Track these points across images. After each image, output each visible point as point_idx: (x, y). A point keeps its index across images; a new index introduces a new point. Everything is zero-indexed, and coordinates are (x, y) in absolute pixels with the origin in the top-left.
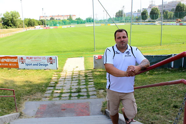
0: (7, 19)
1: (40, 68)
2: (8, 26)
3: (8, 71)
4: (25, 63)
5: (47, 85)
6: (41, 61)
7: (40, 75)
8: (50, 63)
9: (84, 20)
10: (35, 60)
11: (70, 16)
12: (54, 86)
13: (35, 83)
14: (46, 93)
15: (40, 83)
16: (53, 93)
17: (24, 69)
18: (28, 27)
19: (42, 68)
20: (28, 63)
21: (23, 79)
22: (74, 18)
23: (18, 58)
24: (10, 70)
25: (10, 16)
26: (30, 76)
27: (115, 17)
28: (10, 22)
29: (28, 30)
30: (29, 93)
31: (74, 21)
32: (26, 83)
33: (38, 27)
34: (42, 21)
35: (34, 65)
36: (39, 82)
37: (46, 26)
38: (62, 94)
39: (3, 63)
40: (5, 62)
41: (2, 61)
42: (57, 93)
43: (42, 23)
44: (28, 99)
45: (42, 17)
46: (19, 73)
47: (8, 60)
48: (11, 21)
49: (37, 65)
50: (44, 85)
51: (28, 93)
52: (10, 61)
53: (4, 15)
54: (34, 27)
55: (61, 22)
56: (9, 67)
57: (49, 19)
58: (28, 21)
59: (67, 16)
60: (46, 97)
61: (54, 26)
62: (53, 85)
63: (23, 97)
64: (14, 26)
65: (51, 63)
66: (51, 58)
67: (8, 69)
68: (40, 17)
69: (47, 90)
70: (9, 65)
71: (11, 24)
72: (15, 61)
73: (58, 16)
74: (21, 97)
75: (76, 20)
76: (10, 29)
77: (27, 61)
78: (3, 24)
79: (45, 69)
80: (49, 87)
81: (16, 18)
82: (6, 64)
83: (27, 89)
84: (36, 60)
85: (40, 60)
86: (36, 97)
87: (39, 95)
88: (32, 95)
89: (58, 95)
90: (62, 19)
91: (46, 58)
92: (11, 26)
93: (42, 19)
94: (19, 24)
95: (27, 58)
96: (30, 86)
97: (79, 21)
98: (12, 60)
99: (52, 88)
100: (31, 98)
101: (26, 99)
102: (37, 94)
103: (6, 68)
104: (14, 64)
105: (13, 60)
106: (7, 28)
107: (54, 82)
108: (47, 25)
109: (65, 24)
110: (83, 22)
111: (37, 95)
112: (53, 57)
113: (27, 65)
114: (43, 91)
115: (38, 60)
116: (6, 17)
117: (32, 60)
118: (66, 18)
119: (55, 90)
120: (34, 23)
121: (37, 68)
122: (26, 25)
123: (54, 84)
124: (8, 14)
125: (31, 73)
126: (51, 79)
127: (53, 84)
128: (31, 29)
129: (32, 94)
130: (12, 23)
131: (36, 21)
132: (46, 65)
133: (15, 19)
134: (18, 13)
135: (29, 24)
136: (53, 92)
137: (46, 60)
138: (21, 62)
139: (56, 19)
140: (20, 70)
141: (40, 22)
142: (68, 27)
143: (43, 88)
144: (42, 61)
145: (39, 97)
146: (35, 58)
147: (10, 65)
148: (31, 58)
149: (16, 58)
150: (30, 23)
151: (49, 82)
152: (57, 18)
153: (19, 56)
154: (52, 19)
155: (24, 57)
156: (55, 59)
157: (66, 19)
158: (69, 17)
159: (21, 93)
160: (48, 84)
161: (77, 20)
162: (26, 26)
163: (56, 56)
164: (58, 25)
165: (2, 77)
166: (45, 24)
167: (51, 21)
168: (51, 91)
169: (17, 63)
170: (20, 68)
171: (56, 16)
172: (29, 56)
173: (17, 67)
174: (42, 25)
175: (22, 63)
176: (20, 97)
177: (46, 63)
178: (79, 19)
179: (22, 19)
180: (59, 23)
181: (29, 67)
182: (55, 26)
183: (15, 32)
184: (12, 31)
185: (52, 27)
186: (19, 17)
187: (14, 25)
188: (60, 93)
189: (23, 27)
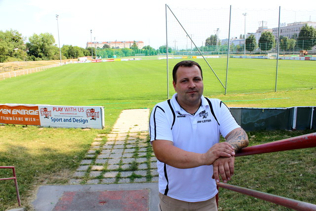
0: (35, 45)
1: (76, 126)
2: (36, 56)
3: (22, 130)
4: (50, 117)
5: (81, 156)
6: (76, 114)
7: (73, 138)
8: (91, 118)
9: (156, 49)
10: (67, 112)
11: (134, 42)
12: (94, 159)
13: (62, 152)
14: (78, 171)
15: (71, 152)
16: (89, 170)
17: (49, 127)
18: (68, 58)
19: (78, 126)
20: (56, 118)
21: (43, 144)
22: (140, 47)
23: (39, 108)
24: (25, 128)
25: (39, 41)
26: (56, 138)
27: (204, 45)
28: (39, 50)
29: (67, 63)
30: (50, 169)
31: (140, 50)
32: (46, 153)
33: (83, 59)
34: (89, 49)
35: (65, 120)
36: (70, 150)
37: (97, 58)
38: (104, 173)
39: (15, 116)
40: (19, 115)
41: (13, 113)
42: (96, 170)
43: (90, 52)
44: (47, 181)
45: (91, 43)
46: (40, 134)
47: (23, 112)
48: (42, 49)
49: (70, 120)
50: (76, 156)
51: (47, 169)
52: (27, 113)
53: (30, 39)
54: (77, 59)
55: (121, 52)
56: (25, 124)
57: (101, 46)
58: (68, 49)
59: (130, 42)
60: (77, 178)
61: (108, 57)
62: (92, 156)
63: (38, 178)
64: (46, 58)
65: (93, 119)
66: (92, 110)
67: (23, 127)
68: (88, 44)
69: (81, 165)
70: (24, 119)
71: (42, 54)
72: (34, 113)
73: (116, 42)
74: (35, 177)
75: (144, 49)
76: (39, 62)
77: (55, 114)
78: (28, 53)
79: (83, 129)
80: (85, 159)
81: (48, 44)
82: (19, 119)
83: (48, 162)
84: (69, 112)
85: (75, 112)
86: (59, 178)
87: (65, 174)
88: (53, 174)
89: (97, 174)
90: (121, 47)
91: (85, 110)
92: (40, 57)
93: (90, 46)
94: (53, 54)
95: (54, 109)
96: (53, 157)
97: (148, 51)
98: (29, 112)
99: (89, 162)
100: (50, 179)
101: (42, 181)
102: (63, 172)
103: (20, 125)
104: (33, 119)
105: (31, 112)
106: (34, 60)
107: (94, 152)
108: (98, 56)
109: (126, 56)
110: (154, 52)
111: (62, 174)
112: (97, 108)
113: (54, 120)
114: (74, 167)
115: (71, 112)
116: (33, 42)
117: (61, 112)
118: (128, 46)
119: (94, 164)
120: (77, 52)
121: (69, 126)
122: (65, 55)
123: (94, 154)
124: (37, 37)
125: (60, 134)
126: (91, 145)
127: (92, 154)
128: (73, 61)
129: (54, 172)
130: (43, 53)
131: (81, 49)
132: (85, 121)
133: (47, 46)
134: (51, 37)
135: (69, 54)
136: (90, 168)
137: (85, 112)
138: (45, 116)
139: (113, 48)
140: (42, 129)
141: (87, 51)
142: (131, 59)
143: (74, 161)
144: (79, 114)
145: (64, 178)
146: (66, 109)
147: (26, 119)
148: (60, 109)
149: (36, 108)
150: (71, 53)
151: (86, 151)
152: (114, 46)
153: (41, 106)
154: (106, 46)
155: (49, 106)
156: (99, 112)
157: (129, 47)
158: (132, 44)
159: (35, 170)
160: (84, 155)
161: (146, 49)
162: (65, 57)
163: (101, 107)
164: (115, 56)
166: (94, 55)
167: (104, 50)
168: (86, 167)
169: (37, 117)
170: (42, 125)
171: (113, 43)
172: (57, 106)
173: (37, 124)
174: (91, 55)
175: (46, 117)
176: (32, 176)
177: (85, 118)
178: (148, 48)
179: (58, 46)
180: (117, 53)
181: (57, 124)
182: (110, 58)
183: (46, 67)
184: (42, 65)
185: (104, 60)
186: (54, 42)
187: (46, 55)
188: (102, 171)
189: (60, 59)
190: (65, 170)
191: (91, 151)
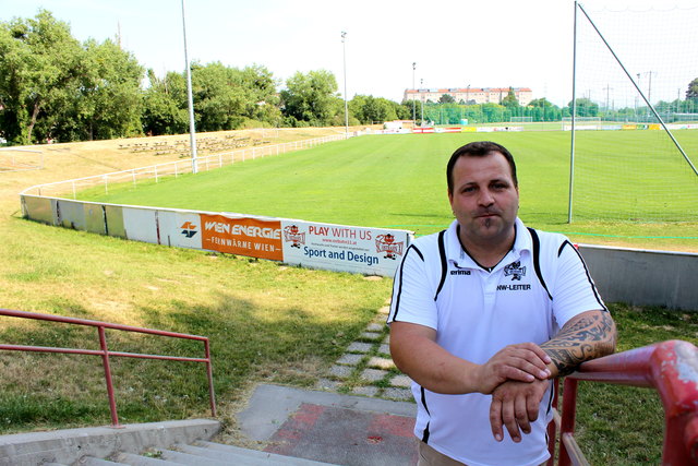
0: (298, 95)
1: (352, 270)
2: (299, 117)
3: (247, 268)
4: (302, 246)
5: (353, 334)
6: (355, 243)
7: (343, 294)
8: (385, 254)
9: (561, 107)
10: (336, 238)
11: (511, 91)
12: (377, 342)
13: (322, 320)
14: (339, 365)
15: (333, 324)
16: (363, 365)
17: (300, 266)
18: (362, 123)
19: (357, 270)
20: (314, 248)
21: (282, 299)
22: (524, 101)
23: (283, 226)
24: (255, 265)
25: (306, 87)
26: (309, 291)
27: (683, 98)
28: (305, 105)
29: (360, 133)
30: (285, 353)
31: (521, 108)
32: (284, 318)
33: (394, 126)
34: (409, 105)
35: (331, 255)
36: (332, 318)
37: (424, 123)
38: (392, 377)
39: (237, 238)
40: (243, 237)
41: (233, 233)
42: (377, 368)
43: (411, 112)
44: (274, 375)
45: (412, 92)
46: (279, 279)
47: (251, 231)
48: (310, 104)
49: (341, 256)
50: (341, 333)
51: (280, 352)
52: (259, 234)
53: (288, 84)
54: (381, 126)
55: (478, 112)
56: (254, 256)
57: (435, 98)
58: (364, 103)
59: (501, 91)
60: (334, 379)
61: (450, 123)
62: (375, 336)
63: (259, 367)
64: (317, 121)
65: (389, 256)
66: (389, 238)
67: (251, 261)
68: (406, 92)
69: (347, 352)
70: (252, 246)
71: (310, 114)
72: (273, 235)
73: (467, 91)
74: (253, 365)
75: (531, 107)
76: (305, 129)
77: (311, 240)
78: (283, 111)
79: (367, 275)
80: (359, 340)
81: (324, 93)
82: (245, 245)
83: (284, 336)
84: (341, 238)
85: (353, 240)
86: (299, 373)
87: (311, 366)
88: (290, 364)
89: (377, 376)
90: (480, 100)
91: (374, 237)
92: (307, 119)
93: (411, 98)
94: (333, 113)
95: (312, 229)
96: (294, 328)
97: (542, 110)
98: (263, 233)
99: (366, 347)
100: (281, 373)
101: (265, 375)
102: (309, 362)
103: (244, 258)
104: (269, 248)
105: (266, 232)
106: (294, 125)
107: (380, 327)
108: (427, 119)
109: (490, 120)
110: (556, 114)
111: (306, 366)
112: (399, 235)
113: (310, 253)
114: (333, 354)
115: (345, 239)
116: (294, 89)
117: (325, 237)
118: (495, 100)
119: (375, 355)
120: (383, 111)
121: (339, 268)
122: (357, 116)
123: (379, 332)
124: (302, 78)
125: (317, 283)
126: (376, 313)
127: (375, 332)
128: (372, 130)
129: (292, 359)
130: (313, 110)
131: (392, 104)
132: (372, 261)
133: (320, 96)
134: (331, 78)
135: (366, 115)
136: (364, 361)
137: (373, 241)
138: (292, 243)
139: (462, 102)
140: (284, 268)
141: (404, 108)
142: (499, 128)
143: (334, 341)
144: (361, 243)
145: (308, 375)
146: (336, 232)
147: (257, 247)
148: (324, 231)
149: (276, 225)
150: (370, 113)
151: (365, 325)
152: (464, 97)
153: (286, 221)
154: (446, 99)
155: (302, 223)
156: (402, 243)
157: (497, 101)
158: (505, 95)
159: (256, 350)
160: (357, 332)
161: (536, 105)
162: (356, 120)
163: (408, 232)
164: (465, 121)
165: (220, 287)
166: (418, 117)
167: (442, 108)
168: (356, 359)
169: (278, 243)
170: (285, 261)
171: (462, 91)
172: (318, 224)
173: (277, 257)
174: (411, 118)
175: (295, 245)
176: (247, 361)
177: (373, 253)
178: (542, 103)
179: (342, 97)
180: (470, 115)
181: (315, 261)
182: (453, 126)
183: (316, 141)
184: (308, 135)
185: (440, 129)
186: (336, 89)
187: (318, 116)
188: (388, 370)
189: (345, 125)
190: (314, 358)
191: (375, 326)
